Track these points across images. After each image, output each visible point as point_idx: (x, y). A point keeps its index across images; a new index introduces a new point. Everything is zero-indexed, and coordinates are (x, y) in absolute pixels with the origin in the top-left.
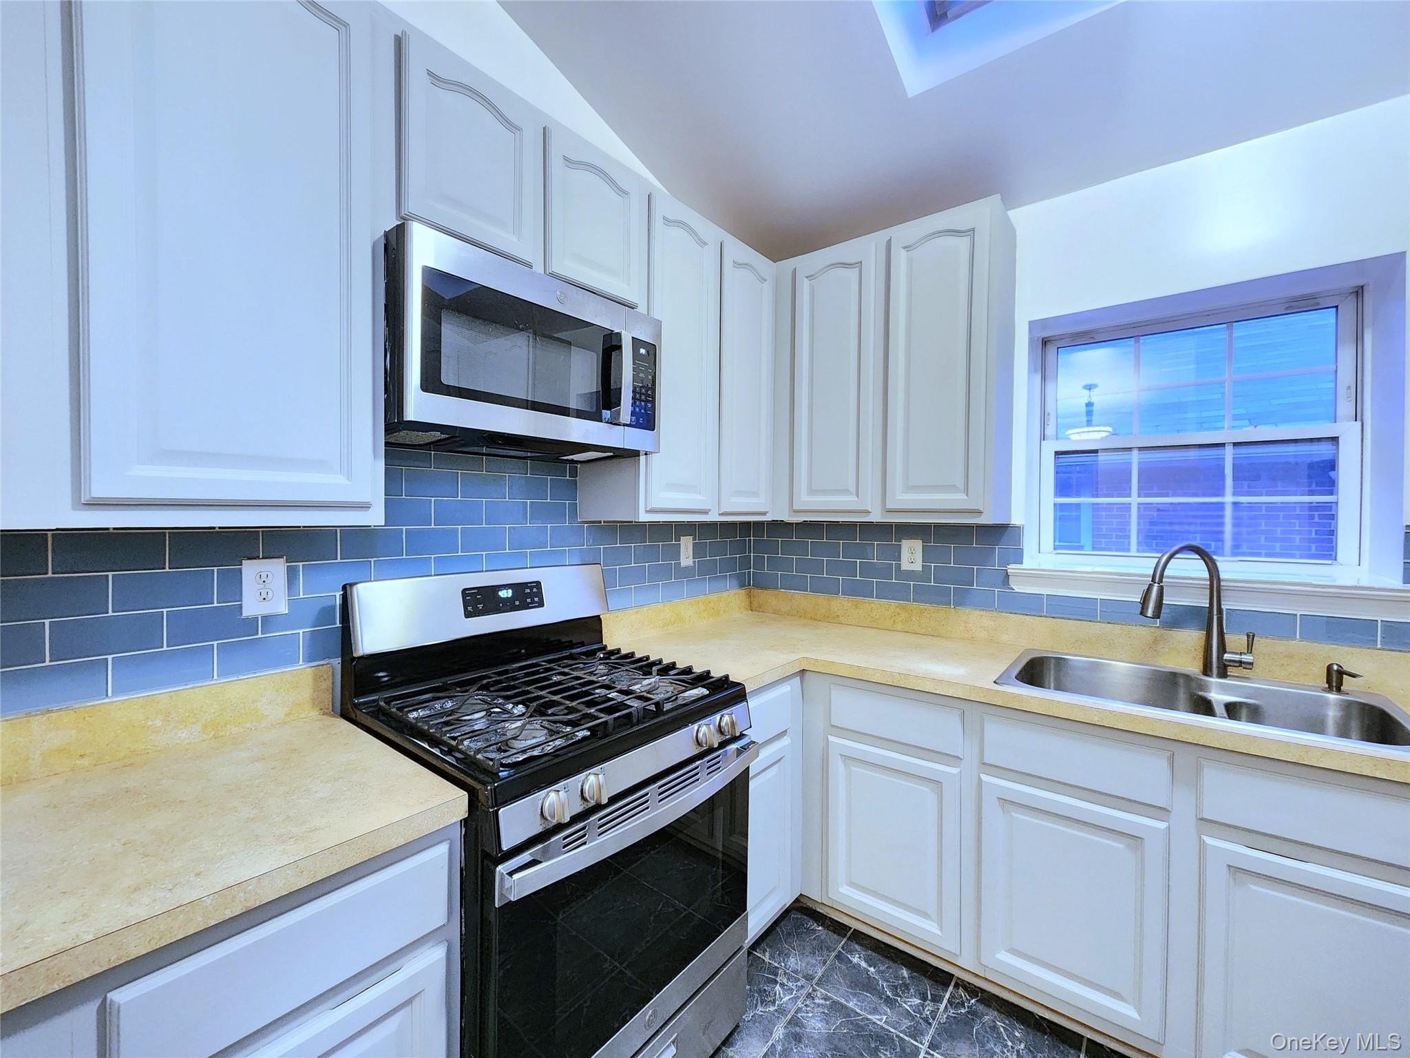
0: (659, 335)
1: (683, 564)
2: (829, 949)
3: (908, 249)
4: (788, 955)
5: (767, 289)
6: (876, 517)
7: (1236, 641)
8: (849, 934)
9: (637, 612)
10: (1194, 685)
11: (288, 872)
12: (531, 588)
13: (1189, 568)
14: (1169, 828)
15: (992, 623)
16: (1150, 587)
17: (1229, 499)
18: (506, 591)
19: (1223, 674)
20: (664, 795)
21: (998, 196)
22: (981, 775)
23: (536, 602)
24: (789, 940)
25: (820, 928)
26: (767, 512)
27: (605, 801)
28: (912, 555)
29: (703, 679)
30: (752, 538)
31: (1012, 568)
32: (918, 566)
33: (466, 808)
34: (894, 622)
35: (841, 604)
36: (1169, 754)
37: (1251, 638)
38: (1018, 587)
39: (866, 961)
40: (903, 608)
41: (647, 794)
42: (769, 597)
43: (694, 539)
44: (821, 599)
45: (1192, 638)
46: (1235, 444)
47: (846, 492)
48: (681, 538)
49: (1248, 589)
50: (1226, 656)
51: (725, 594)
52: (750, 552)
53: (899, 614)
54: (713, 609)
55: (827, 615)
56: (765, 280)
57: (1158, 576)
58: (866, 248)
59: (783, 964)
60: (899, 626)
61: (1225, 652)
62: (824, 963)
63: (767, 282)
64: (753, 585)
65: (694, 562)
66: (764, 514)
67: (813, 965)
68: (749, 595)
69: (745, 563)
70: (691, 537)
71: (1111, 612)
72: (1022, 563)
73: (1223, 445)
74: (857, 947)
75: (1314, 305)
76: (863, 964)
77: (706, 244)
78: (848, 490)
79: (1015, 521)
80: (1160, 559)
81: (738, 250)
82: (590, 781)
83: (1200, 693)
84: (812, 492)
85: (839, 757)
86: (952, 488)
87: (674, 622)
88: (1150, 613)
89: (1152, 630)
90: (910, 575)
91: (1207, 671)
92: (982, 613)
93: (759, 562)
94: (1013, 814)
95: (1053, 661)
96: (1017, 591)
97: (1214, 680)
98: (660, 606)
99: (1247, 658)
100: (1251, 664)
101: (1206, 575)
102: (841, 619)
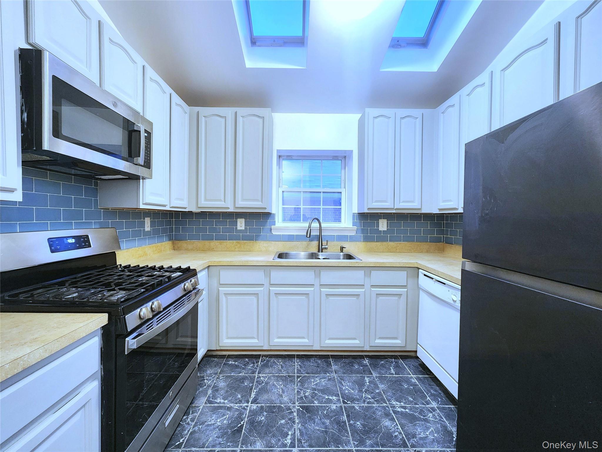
0: (152, 129)
1: (146, 230)
2: (221, 363)
3: (243, 117)
4: (206, 371)
5: (187, 116)
6: (232, 210)
7: (324, 243)
8: (226, 357)
9: (127, 251)
10: (316, 255)
11: (41, 351)
12: (84, 238)
13: (315, 225)
14: (314, 289)
15: (267, 245)
16: (308, 230)
17: (322, 207)
18: (71, 240)
19: (322, 252)
20: (176, 309)
21: (271, 108)
22: (270, 288)
23: (87, 245)
24: (205, 366)
25: (216, 359)
26: (187, 208)
27: (162, 310)
28: (241, 224)
29: (179, 269)
30: (174, 219)
31: (273, 227)
32: (243, 228)
33: (107, 319)
34: (235, 248)
35: (214, 243)
36: (314, 270)
37: (327, 241)
38: (274, 233)
39: (234, 361)
40: (238, 243)
41: (170, 310)
42: (183, 244)
43: (151, 219)
44: (207, 243)
45: (315, 243)
46: (323, 192)
47: (220, 200)
48: (146, 218)
49: (327, 230)
50: (323, 247)
51: (164, 243)
52: (173, 226)
53: (237, 245)
54: (159, 249)
55: (208, 248)
56: (187, 113)
57: (310, 227)
58: (228, 112)
59: (205, 374)
60: (237, 250)
61: (322, 246)
62: (220, 367)
63: (187, 114)
64: (174, 240)
65: (151, 229)
66: (185, 208)
67: (216, 370)
68: (173, 243)
69: (171, 230)
70: (149, 218)
71: (298, 238)
72: (275, 225)
73: (321, 192)
74: (230, 359)
75: (337, 159)
76: (233, 363)
77: (165, 93)
78: (221, 200)
79: (273, 211)
80: (310, 223)
81: (177, 99)
82: (154, 304)
83: (318, 257)
84: (206, 200)
85: (223, 295)
86: (257, 200)
87: (143, 256)
88: (308, 237)
89: (307, 242)
90: (241, 231)
91: (319, 252)
92: (264, 242)
93: (177, 230)
94: (279, 297)
95: (284, 254)
96: (274, 234)
97: (320, 253)
98: (137, 248)
99: (326, 247)
100: (327, 248)
101: (319, 226)
102: (215, 249)
